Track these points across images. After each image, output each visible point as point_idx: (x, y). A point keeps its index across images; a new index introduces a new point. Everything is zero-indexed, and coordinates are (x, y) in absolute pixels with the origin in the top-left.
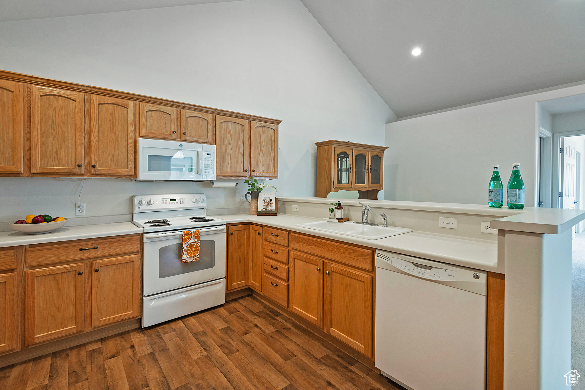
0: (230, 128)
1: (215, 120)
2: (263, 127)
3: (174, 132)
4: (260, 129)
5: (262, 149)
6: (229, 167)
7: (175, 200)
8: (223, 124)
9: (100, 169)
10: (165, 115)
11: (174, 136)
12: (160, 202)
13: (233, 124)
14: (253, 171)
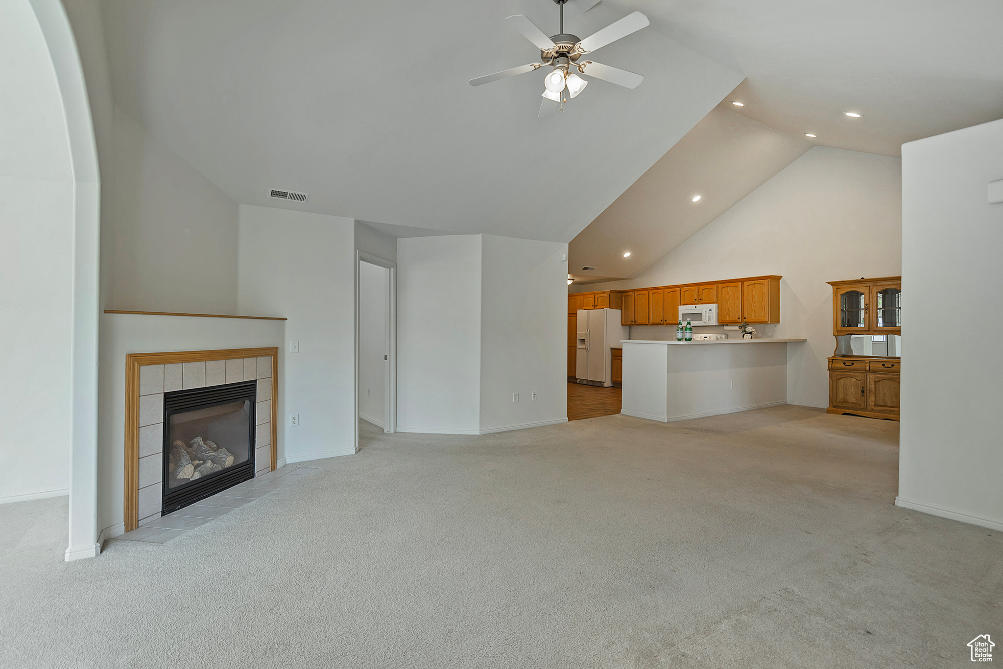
0: (729, 291)
1: (717, 287)
2: (754, 284)
3: (695, 300)
4: (751, 286)
5: (754, 301)
6: (728, 317)
7: (706, 337)
8: (723, 289)
9: (668, 322)
10: (692, 291)
11: (697, 302)
12: (699, 338)
13: (730, 287)
14: (745, 318)
